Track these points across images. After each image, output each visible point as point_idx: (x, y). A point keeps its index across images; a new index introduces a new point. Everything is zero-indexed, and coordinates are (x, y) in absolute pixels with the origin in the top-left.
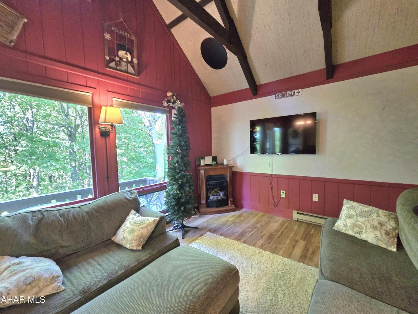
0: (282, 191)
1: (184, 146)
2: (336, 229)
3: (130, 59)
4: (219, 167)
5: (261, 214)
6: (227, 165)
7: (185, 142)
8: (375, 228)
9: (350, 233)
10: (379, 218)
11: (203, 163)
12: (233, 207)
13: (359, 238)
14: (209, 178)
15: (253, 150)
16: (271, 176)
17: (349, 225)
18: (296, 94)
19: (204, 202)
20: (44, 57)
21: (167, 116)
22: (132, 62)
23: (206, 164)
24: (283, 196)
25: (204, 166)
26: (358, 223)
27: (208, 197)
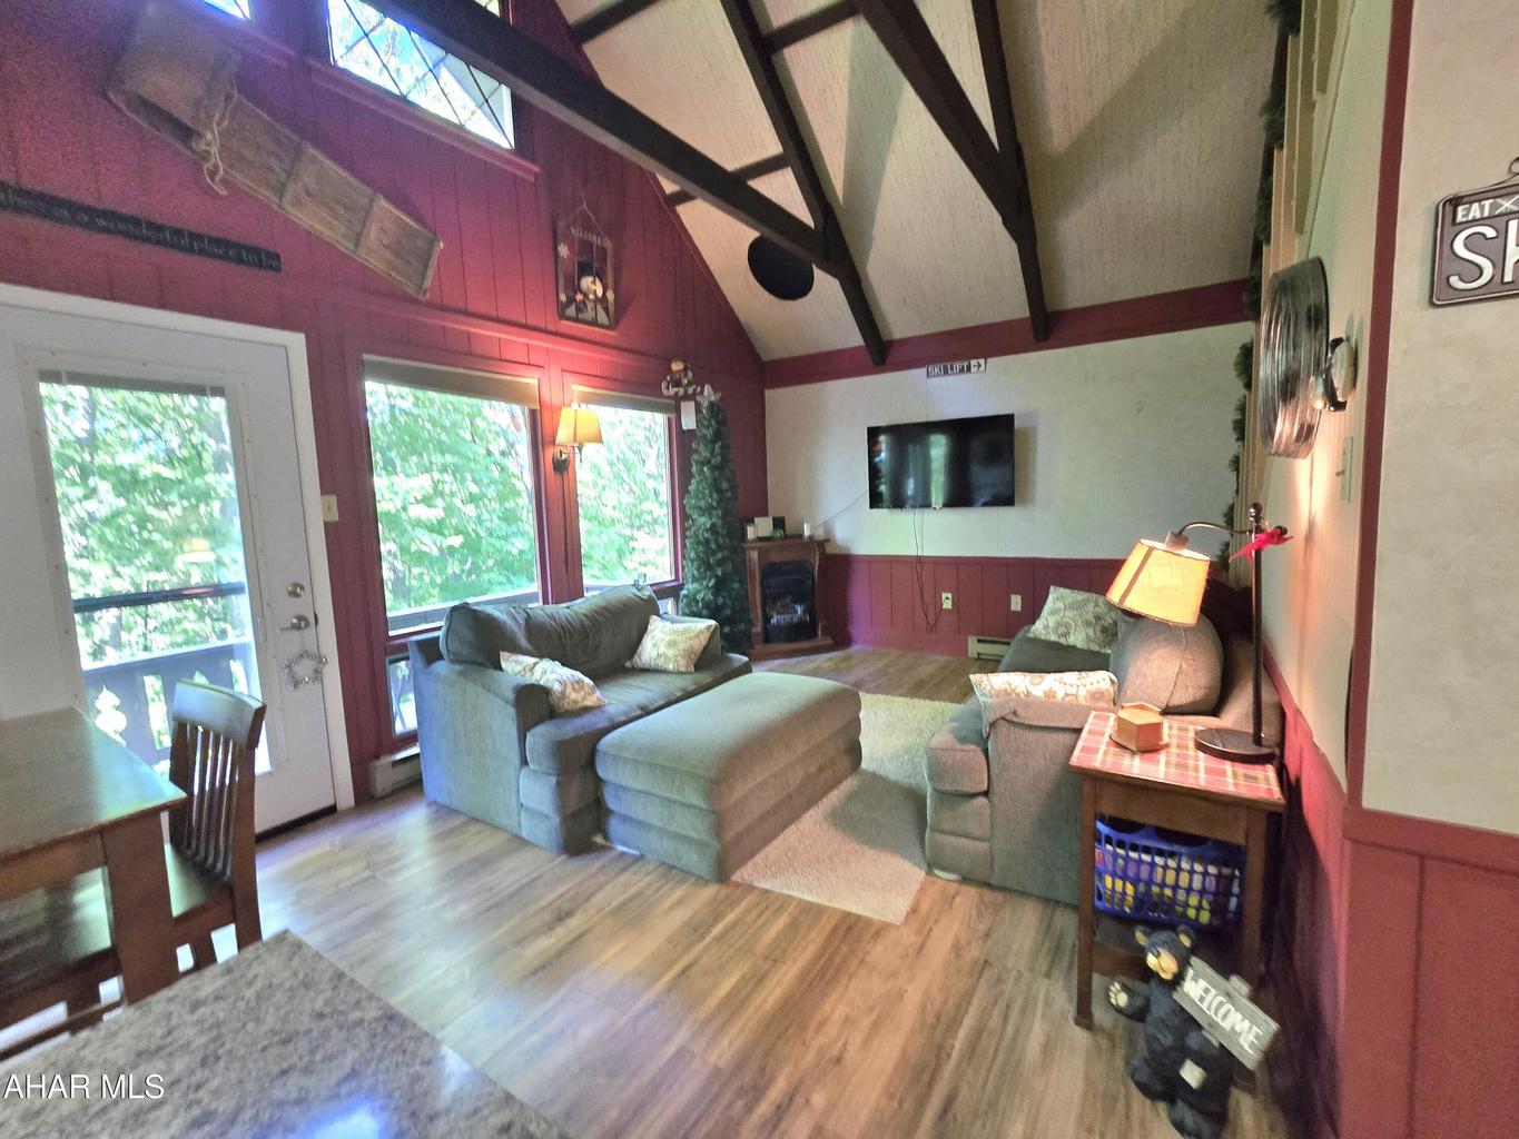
0: (944, 595)
1: (726, 491)
2: (1032, 636)
3: (600, 293)
4: (789, 542)
5: (895, 653)
6: (811, 537)
7: (729, 481)
8: (1088, 624)
9: (1053, 638)
10: (1097, 609)
11: (751, 533)
12: (830, 641)
13: (1065, 643)
14: (769, 571)
15: (875, 500)
16: (919, 561)
17: (1051, 625)
18: (973, 370)
19: (758, 629)
20: (467, 313)
21: (669, 420)
22: (604, 299)
23: (760, 535)
24: (947, 605)
25: (754, 541)
26: (1065, 620)
27: (767, 619)
